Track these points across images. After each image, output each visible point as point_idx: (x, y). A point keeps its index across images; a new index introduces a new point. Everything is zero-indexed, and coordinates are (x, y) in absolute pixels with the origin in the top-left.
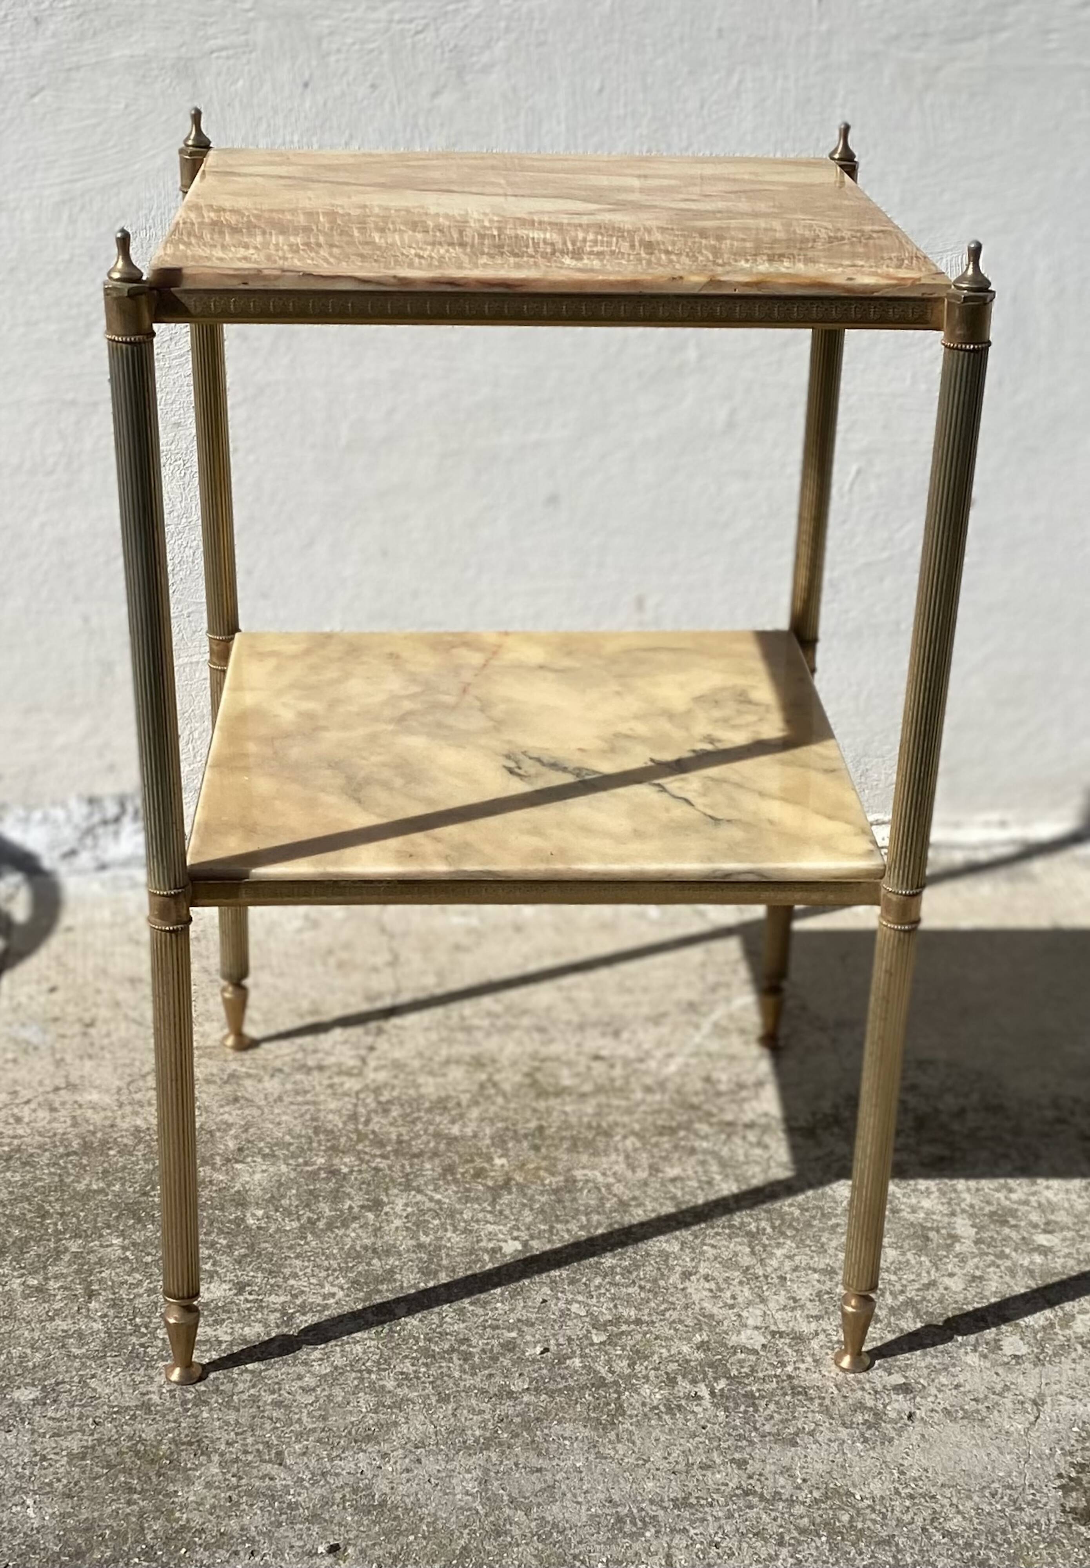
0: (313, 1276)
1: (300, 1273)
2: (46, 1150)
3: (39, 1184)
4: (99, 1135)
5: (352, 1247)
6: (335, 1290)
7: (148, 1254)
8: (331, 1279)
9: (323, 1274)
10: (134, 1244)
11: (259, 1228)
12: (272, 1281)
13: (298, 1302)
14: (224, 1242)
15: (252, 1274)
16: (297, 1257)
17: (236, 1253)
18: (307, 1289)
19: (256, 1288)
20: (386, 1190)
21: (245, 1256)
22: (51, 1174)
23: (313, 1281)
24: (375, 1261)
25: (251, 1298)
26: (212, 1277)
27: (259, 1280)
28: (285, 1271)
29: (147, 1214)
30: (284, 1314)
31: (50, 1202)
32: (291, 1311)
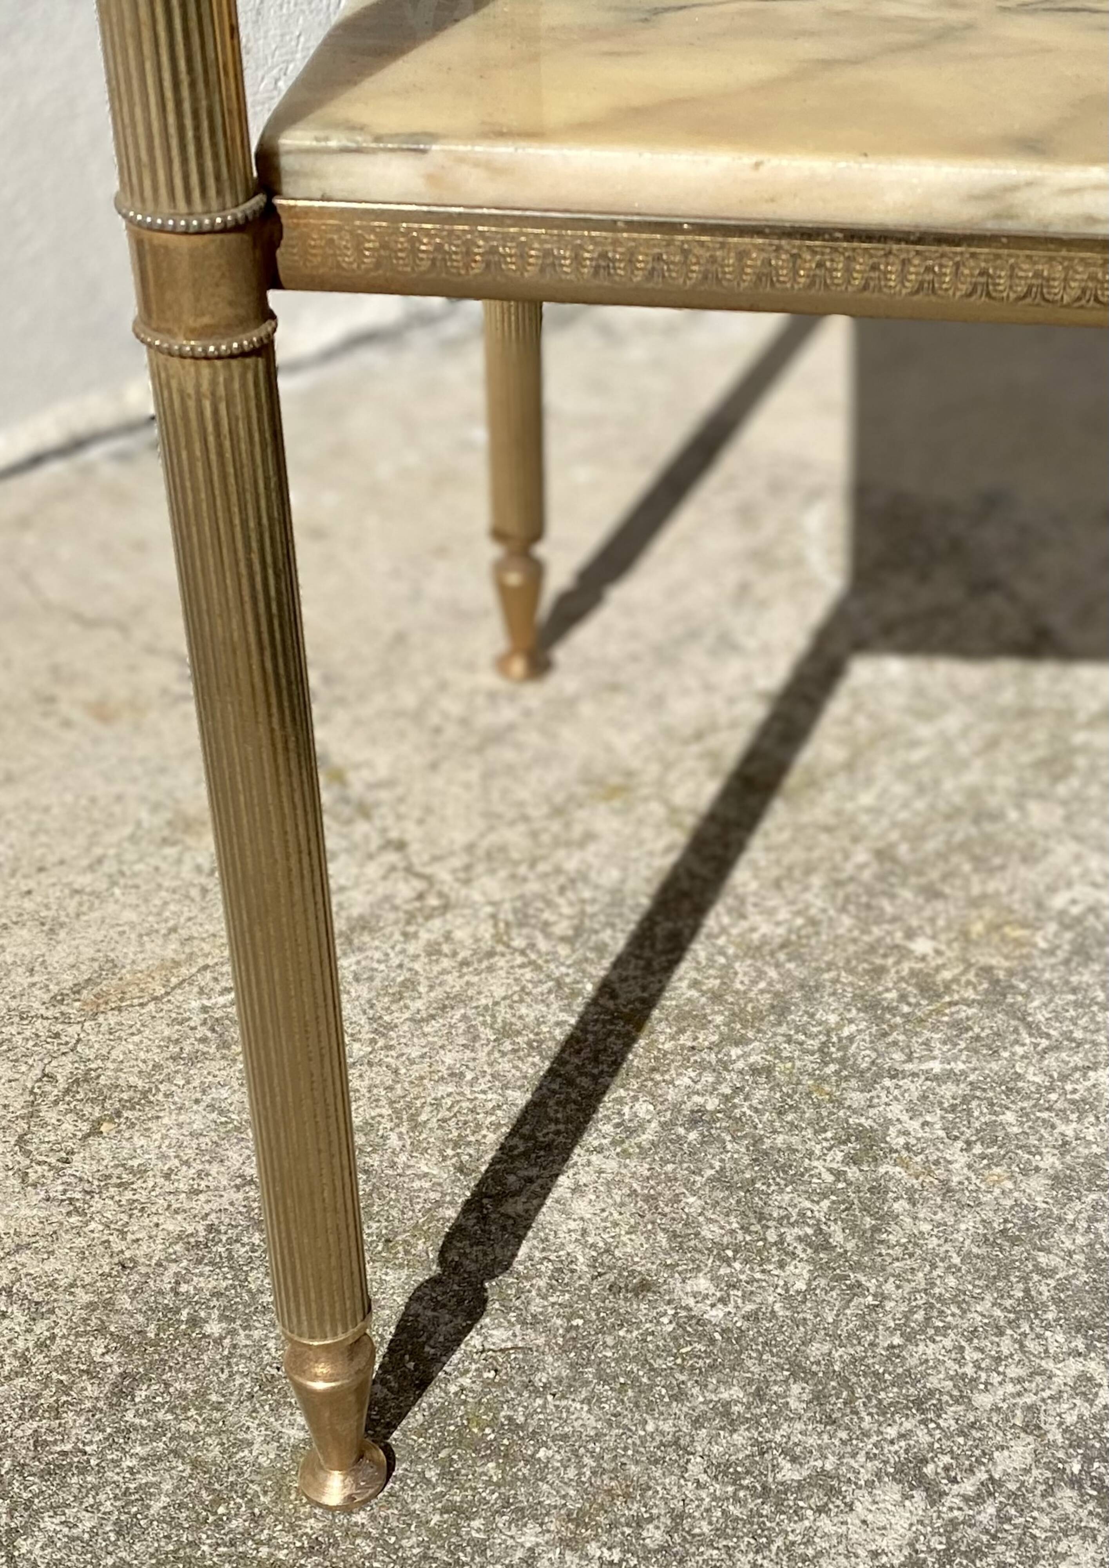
0: (998, 1360)
1: (969, 1370)
2: (56, 1412)
3: (156, 1507)
4: (124, 1301)
5: (967, 1257)
6: (1074, 1367)
7: (639, 1523)
8: (1031, 1345)
9: (1006, 1346)
10: (578, 1519)
11: (753, 1317)
12: (948, 1421)
13: (1055, 1435)
14: (736, 1392)
15: (891, 1432)
16: (910, 1338)
17: (793, 1404)
18: (1029, 1399)
19: (946, 1459)
20: (839, 1103)
21: (819, 1398)
22: (151, 1461)
23: (1013, 1372)
24: (1043, 1259)
25: (968, 1487)
26: (833, 1492)
27: (922, 1436)
28: (933, 1382)
29: (493, 1423)
30: (1075, 1482)
31: (247, 1535)
32: (1076, 1468)
